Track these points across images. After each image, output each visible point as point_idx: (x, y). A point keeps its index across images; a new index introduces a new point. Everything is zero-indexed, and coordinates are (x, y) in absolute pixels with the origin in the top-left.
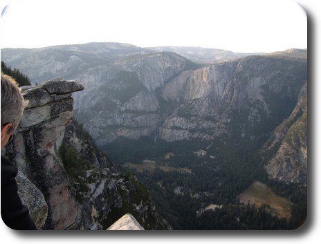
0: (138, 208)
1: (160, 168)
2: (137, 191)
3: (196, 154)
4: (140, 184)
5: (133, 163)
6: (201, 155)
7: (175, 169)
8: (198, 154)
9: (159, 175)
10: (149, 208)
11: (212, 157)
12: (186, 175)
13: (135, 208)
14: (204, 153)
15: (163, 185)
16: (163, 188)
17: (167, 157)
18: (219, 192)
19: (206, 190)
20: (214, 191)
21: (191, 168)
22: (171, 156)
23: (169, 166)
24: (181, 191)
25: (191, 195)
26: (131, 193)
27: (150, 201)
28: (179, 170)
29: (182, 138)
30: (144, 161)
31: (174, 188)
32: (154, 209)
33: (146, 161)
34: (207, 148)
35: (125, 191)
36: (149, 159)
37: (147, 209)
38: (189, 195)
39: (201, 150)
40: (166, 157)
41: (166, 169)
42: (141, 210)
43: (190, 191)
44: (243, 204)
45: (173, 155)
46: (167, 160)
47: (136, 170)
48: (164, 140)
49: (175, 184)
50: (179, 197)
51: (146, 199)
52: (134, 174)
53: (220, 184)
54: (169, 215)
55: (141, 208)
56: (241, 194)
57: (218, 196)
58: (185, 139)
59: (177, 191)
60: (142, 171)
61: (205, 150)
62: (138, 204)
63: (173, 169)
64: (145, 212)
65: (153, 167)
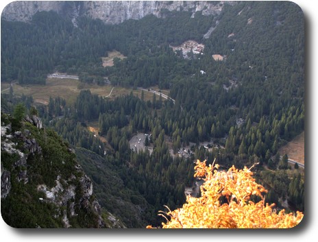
0: (50, 195)
1: (93, 91)
2: (45, 152)
3: (180, 52)
4: (50, 135)
5: (22, 83)
6: (190, 54)
7: (129, 92)
8: (185, 52)
9: (91, 110)
10: (79, 191)
11: (217, 57)
12: (157, 104)
13: (44, 196)
14: (197, 48)
15: (103, 134)
16: (103, 140)
17: (108, 63)
18: (238, 142)
19: (205, 138)
20: (227, 140)
21: (167, 87)
22: (116, 60)
23: (114, 84)
24: (147, 144)
25: (171, 152)
26: (30, 158)
27: (79, 175)
28: (138, 93)
29: (142, 14)
30: (51, 77)
31: (129, 137)
32: (91, 192)
33: (55, 75)
34: (206, 36)
35: (16, 156)
36: (63, 72)
37: (73, 194)
38: (165, 151)
39: (192, 43)
40: (105, 65)
41: (107, 93)
42: (58, 199)
43: (167, 142)
44: (296, 166)
45: (122, 57)
46: (108, 72)
47: (31, 100)
48: (98, 22)
49: (130, 128)
50: (143, 159)
51: (68, 170)
52: (34, 113)
53: (240, 123)
54: (121, 202)
55: (59, 195)
56: (291, 144)
57: (236, 152)
58: (151, 16)
59: (138, 144)
60: (46, 103)
61: (200, 41)
62: (51, 185)
63: (122, 92)
64: (68, 203)
65: (75, 90)
